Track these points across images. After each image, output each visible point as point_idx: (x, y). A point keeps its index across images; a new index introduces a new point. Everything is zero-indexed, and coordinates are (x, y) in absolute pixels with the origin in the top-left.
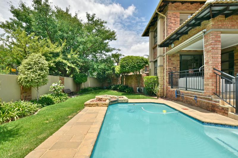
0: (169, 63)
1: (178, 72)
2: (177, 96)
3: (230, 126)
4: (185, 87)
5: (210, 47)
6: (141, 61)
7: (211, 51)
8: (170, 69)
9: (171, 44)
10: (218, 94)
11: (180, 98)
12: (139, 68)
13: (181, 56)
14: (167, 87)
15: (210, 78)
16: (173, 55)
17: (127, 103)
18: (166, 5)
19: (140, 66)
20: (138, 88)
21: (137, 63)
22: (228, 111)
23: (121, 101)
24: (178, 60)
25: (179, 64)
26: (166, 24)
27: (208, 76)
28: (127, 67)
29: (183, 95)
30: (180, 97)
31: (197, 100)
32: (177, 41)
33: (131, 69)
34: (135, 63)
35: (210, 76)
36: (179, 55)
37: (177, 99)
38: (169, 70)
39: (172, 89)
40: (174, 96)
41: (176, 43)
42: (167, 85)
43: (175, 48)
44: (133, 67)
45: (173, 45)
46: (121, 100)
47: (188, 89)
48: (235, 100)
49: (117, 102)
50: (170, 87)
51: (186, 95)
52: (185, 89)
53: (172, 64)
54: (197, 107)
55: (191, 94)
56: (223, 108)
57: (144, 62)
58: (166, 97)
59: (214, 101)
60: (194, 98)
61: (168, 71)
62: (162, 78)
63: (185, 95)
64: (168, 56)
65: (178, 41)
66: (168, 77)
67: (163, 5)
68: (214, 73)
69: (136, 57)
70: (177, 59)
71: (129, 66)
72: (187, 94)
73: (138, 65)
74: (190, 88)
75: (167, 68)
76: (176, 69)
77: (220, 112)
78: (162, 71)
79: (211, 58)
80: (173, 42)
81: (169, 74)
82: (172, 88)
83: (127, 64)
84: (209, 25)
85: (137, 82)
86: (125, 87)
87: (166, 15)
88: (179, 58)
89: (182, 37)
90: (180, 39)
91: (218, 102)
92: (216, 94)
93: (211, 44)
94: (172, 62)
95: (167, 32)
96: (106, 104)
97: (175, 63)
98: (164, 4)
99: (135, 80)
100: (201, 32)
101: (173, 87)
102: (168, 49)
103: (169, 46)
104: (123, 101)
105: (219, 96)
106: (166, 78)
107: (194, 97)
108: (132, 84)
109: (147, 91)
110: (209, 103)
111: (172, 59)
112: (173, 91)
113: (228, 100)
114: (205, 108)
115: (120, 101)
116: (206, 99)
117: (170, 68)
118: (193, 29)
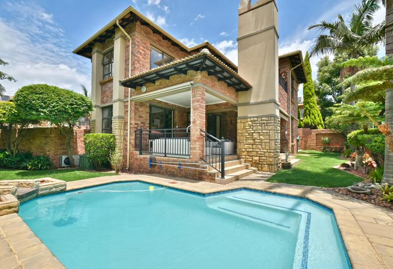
0: (135, 114)
1: (147, 131)
2: (151, 165)
3: (224, 192)
4: (164, 152)
5: (197, 103)
6: (80, 103)
7: (198, 108)
8: (137, 124)
9: (141, 85)
10: (205, 159)
11: (156, 169)
12: (75, 117)
13: (151, 107)
14: (131, 153)
15: (198, 141)
16: (142, 104)
17: (64, 191)
18: (132, 21)
19: (78, 112)
20: (64, 157)
21: (72, 104)
22: (215, 176)
23: (48, 191)
24: (147, 113)
25: (148, 118)
26: (130, 51)
27: (195, 138)
28: (45, 110)
29: (161, 163)
30: (156, 167)
31: (181, 168)
32: (152, 84)
33: (56, 115)
34: (66, 105)
35: (197, 138)
36: (148, 104)
37: (151, 171)
38: (136, 126)
39: (141, 156)
40: (145, 166)
41: (149, 86)
42: (133, 149)
43: (147, 94)
44: (60, 111)
45: (144, 89)
46: (46, 189)
47: (167, 155)
48: (221, 163)
49: (35, 195)
50: (138, 152)
51: (166, 164)
52: (164, 155)
53: (140, 117)
54: (181, 178)
55: (173, 161)
56: (210, 174)
57: (87, 106)
58: (129, 170)
59: (202, 168)
60: (178, 166)
61: (135, 128)
62: (122, 138)
63: (163, 163)
64: (133, 103)
65: (154, 84)
66: (133, 137)
67: (127, 19)
68: (201, 135)
69: (68, 92)
70: (147, 111)
71: (49, 109)
72: (168, 162)
73: (72, 108)
74: (170, 154)
75: (133, 122)
76: (144, 125)
77: (208, 179)
78: (123, 126)
79: (199, 117)
80: (145, 83)
81: (135, 131)
82: (141, 154)
83: (45, 103)
84: (197, 77)
85: (61, 145)
86: (23, 157)
87: (131, 37)
88: (148, 110)
89: (160, 81)
90: (157, 83)
91: (206, 168)
92: (203, 160)
93: (198, 101)
94: (139, 114)
95: (134, 65)
96: (10, 208)
97: (143, 116)
98: (129, 18)
99: (57, 140)
100: (189, 83)
101: (143, 153)
102: (134, 93)
103: (137, 88)
104: (54, 190)
105: (206, 162)
106: (130, 139)
107: (177, 164)
108: (47, 149)
109: (89, 161)
110: (195, 171)
111: (139, 109)
112: (144, 158)
113: (214, 164)
114: (191, 177)
115: (42, 190)
116: (192, 165)
117: (137, 122)
118: (176, 75)
